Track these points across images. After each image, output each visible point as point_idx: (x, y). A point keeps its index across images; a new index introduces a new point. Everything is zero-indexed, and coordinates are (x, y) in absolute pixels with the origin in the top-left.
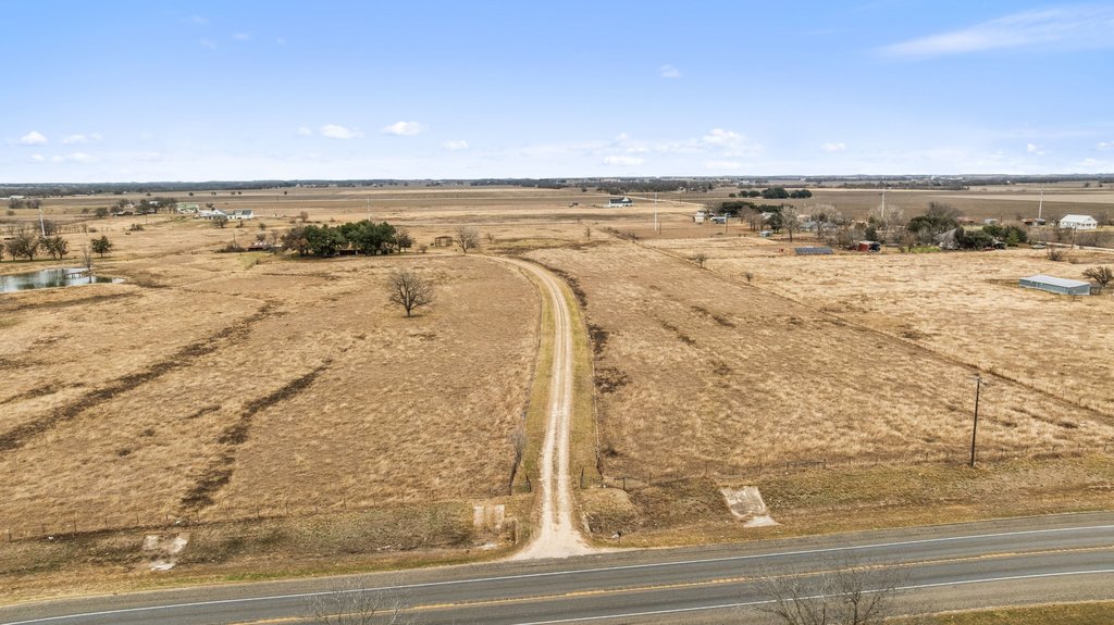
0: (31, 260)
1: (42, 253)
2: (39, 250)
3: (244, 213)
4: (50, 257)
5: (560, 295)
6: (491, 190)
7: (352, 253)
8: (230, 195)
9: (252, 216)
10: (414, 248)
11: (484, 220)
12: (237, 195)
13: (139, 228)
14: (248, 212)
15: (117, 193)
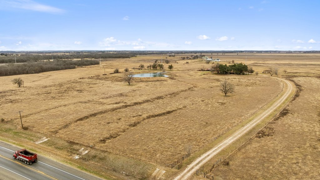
0: (156, 70)
1: (158, 68)
2: (158, 67)
3: (217, 60)
4: (160, 69)
5: (288, 95)
6: (309, 55)
7: (233, 73)
8: (222, 54)
9: (219, 61)
10: (254, 73)
11: (293, 65)
12: (224, 54)
13: (187, 63)
14: (218, 60)
15: (195, 53)
